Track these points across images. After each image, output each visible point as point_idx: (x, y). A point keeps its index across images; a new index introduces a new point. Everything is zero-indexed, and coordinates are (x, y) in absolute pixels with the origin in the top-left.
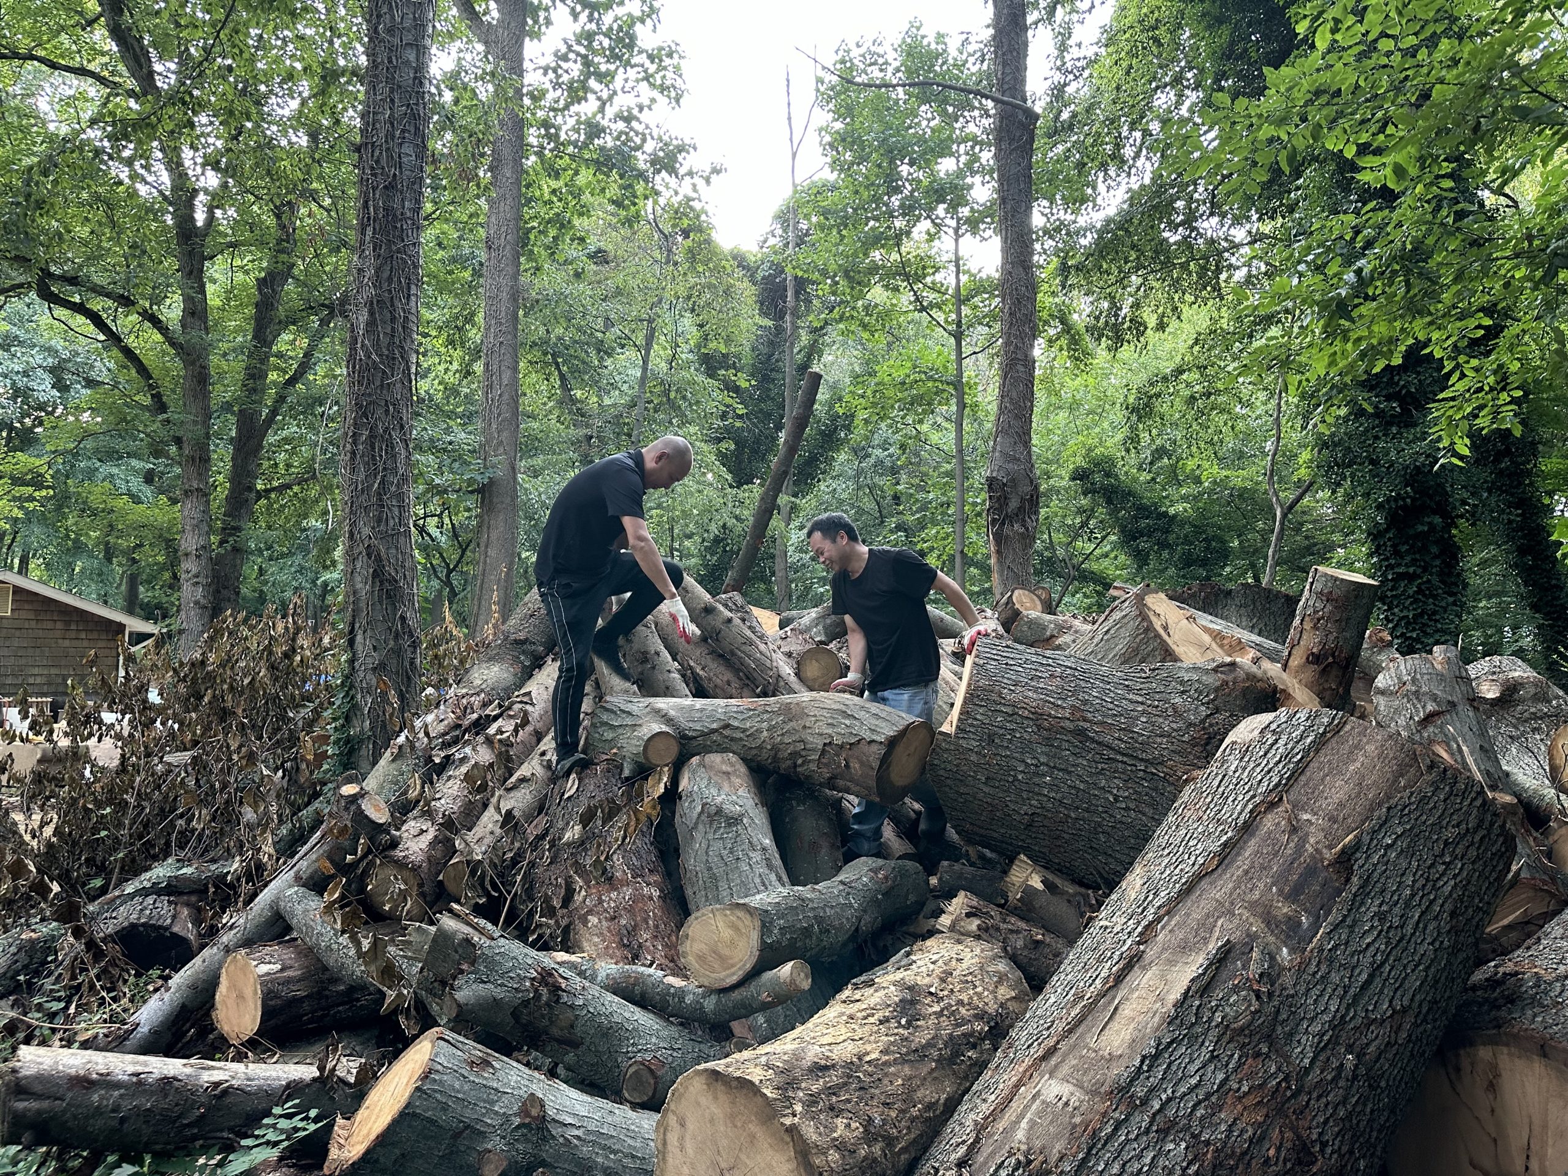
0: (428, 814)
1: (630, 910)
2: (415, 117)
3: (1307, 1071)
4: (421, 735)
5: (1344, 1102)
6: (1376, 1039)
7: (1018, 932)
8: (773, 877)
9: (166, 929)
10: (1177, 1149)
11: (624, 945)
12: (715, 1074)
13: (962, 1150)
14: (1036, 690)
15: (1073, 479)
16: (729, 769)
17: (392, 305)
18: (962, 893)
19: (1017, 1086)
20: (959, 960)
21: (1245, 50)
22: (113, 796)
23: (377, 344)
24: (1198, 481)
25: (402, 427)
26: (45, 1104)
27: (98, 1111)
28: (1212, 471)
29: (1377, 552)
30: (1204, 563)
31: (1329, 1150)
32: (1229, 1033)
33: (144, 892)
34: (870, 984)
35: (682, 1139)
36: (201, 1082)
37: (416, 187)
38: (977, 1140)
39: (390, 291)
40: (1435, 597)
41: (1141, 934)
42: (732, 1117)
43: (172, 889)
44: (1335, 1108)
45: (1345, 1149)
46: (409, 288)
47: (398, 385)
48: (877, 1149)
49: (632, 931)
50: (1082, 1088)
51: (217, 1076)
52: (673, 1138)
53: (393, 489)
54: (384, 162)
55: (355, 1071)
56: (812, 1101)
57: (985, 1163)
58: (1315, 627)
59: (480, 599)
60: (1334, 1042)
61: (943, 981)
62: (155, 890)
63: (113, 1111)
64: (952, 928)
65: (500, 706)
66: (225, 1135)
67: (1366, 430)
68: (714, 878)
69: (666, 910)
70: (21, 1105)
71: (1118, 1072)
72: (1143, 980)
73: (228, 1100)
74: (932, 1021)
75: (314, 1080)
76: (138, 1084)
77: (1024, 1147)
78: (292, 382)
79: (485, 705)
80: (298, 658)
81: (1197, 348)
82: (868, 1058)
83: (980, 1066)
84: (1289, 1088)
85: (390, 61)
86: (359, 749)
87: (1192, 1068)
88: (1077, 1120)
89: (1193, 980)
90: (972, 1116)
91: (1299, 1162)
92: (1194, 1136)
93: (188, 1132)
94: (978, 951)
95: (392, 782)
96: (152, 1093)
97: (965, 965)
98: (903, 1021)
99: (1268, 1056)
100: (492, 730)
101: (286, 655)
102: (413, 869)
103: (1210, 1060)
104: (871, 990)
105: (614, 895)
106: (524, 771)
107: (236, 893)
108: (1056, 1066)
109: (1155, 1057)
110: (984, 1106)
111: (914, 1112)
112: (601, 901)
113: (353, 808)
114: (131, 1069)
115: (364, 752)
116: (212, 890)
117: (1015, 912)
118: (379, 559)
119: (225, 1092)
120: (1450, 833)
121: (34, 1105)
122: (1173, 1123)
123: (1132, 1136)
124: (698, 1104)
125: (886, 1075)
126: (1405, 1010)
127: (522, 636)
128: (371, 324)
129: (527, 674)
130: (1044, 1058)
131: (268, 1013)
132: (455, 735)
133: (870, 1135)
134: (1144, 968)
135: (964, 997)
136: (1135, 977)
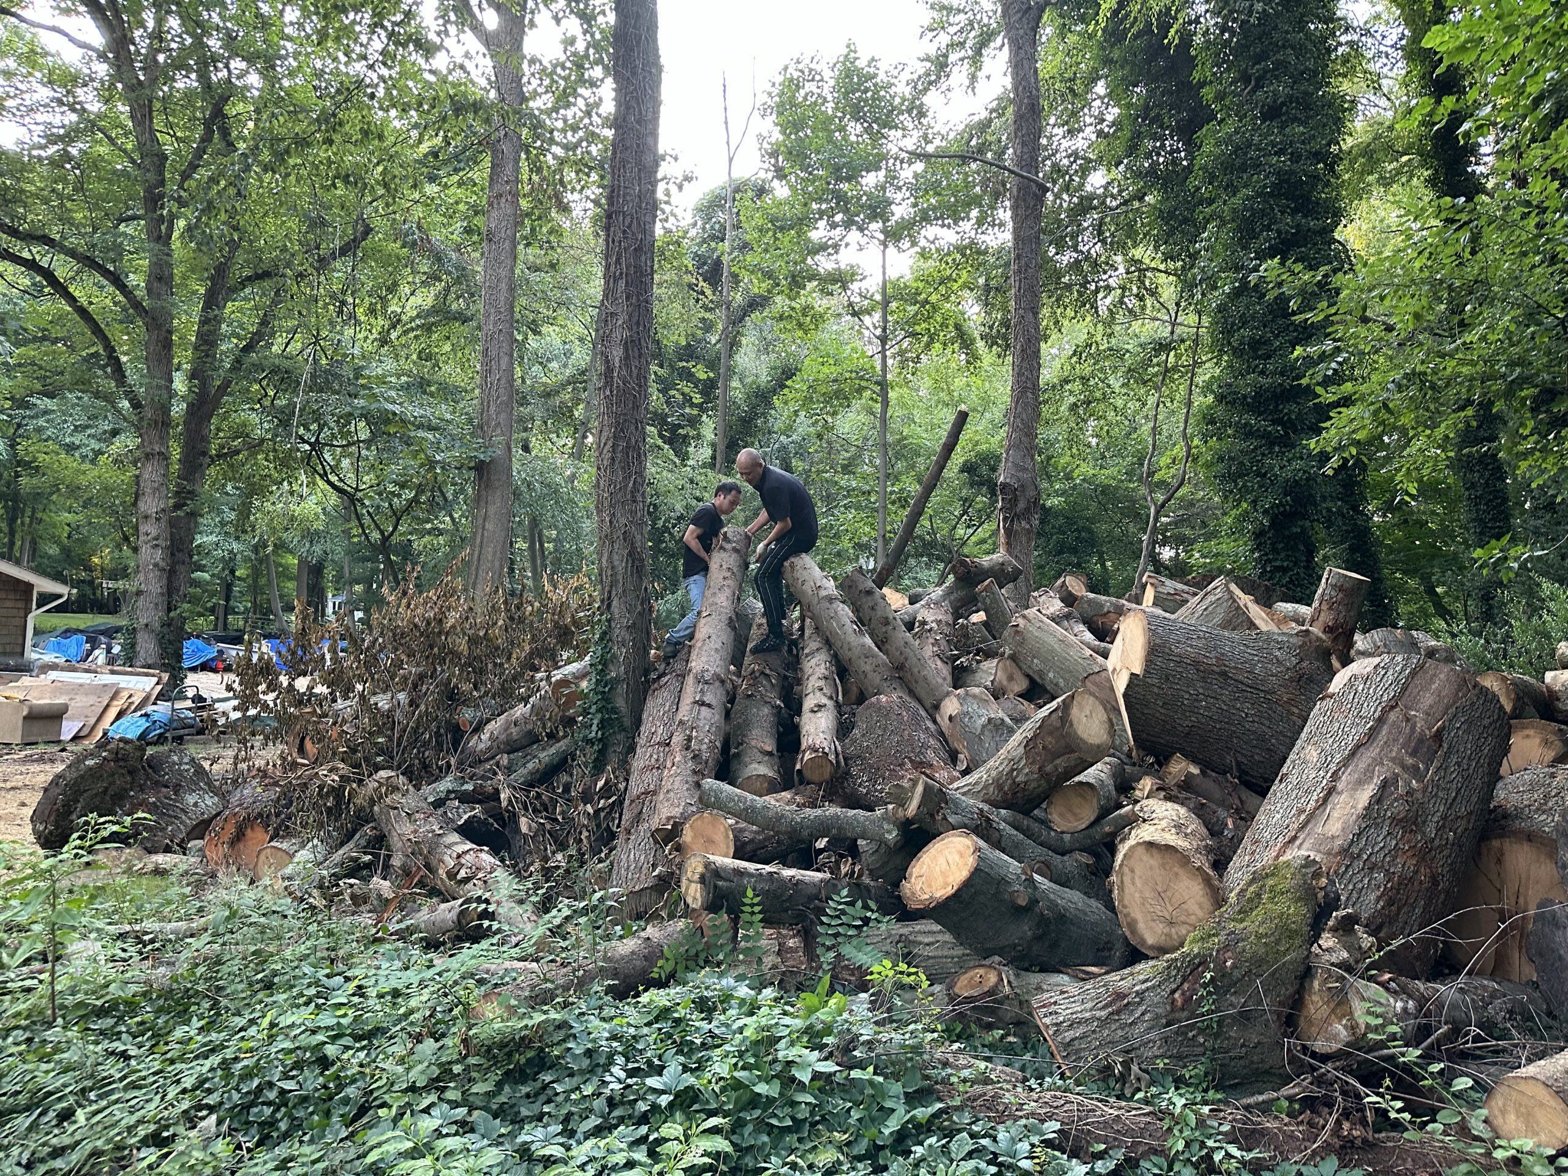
3: (1434, 839)
5: (1451, 855)
6: (1461, 825)
7: (1189, 799)
10: (1379, 877)
14: (1191, 646)
18: (1146, 777)
31: (1445, 879)
32: (1396, 821)
41: (1331, 777)
42: (1163, 866)
44: (1448, 858)
50: (1321, 851)
58: (1330, 608)
60: (1443, 826)
64: (1148, 797)
71: (1340, 842)
72: (1341, 799)
84: (1426, 848)
87: (1379, 839)
89: (1371, 797)
91: (1434, 883)
92: (1386, 870)
99: (1415, 832)
103: (1388, 835)
109: (1359, 835)
122: (1376, 864)
123: (1356, 872)
130: (1290, 842)
134: (1338, 794)
136: (1334, 798)
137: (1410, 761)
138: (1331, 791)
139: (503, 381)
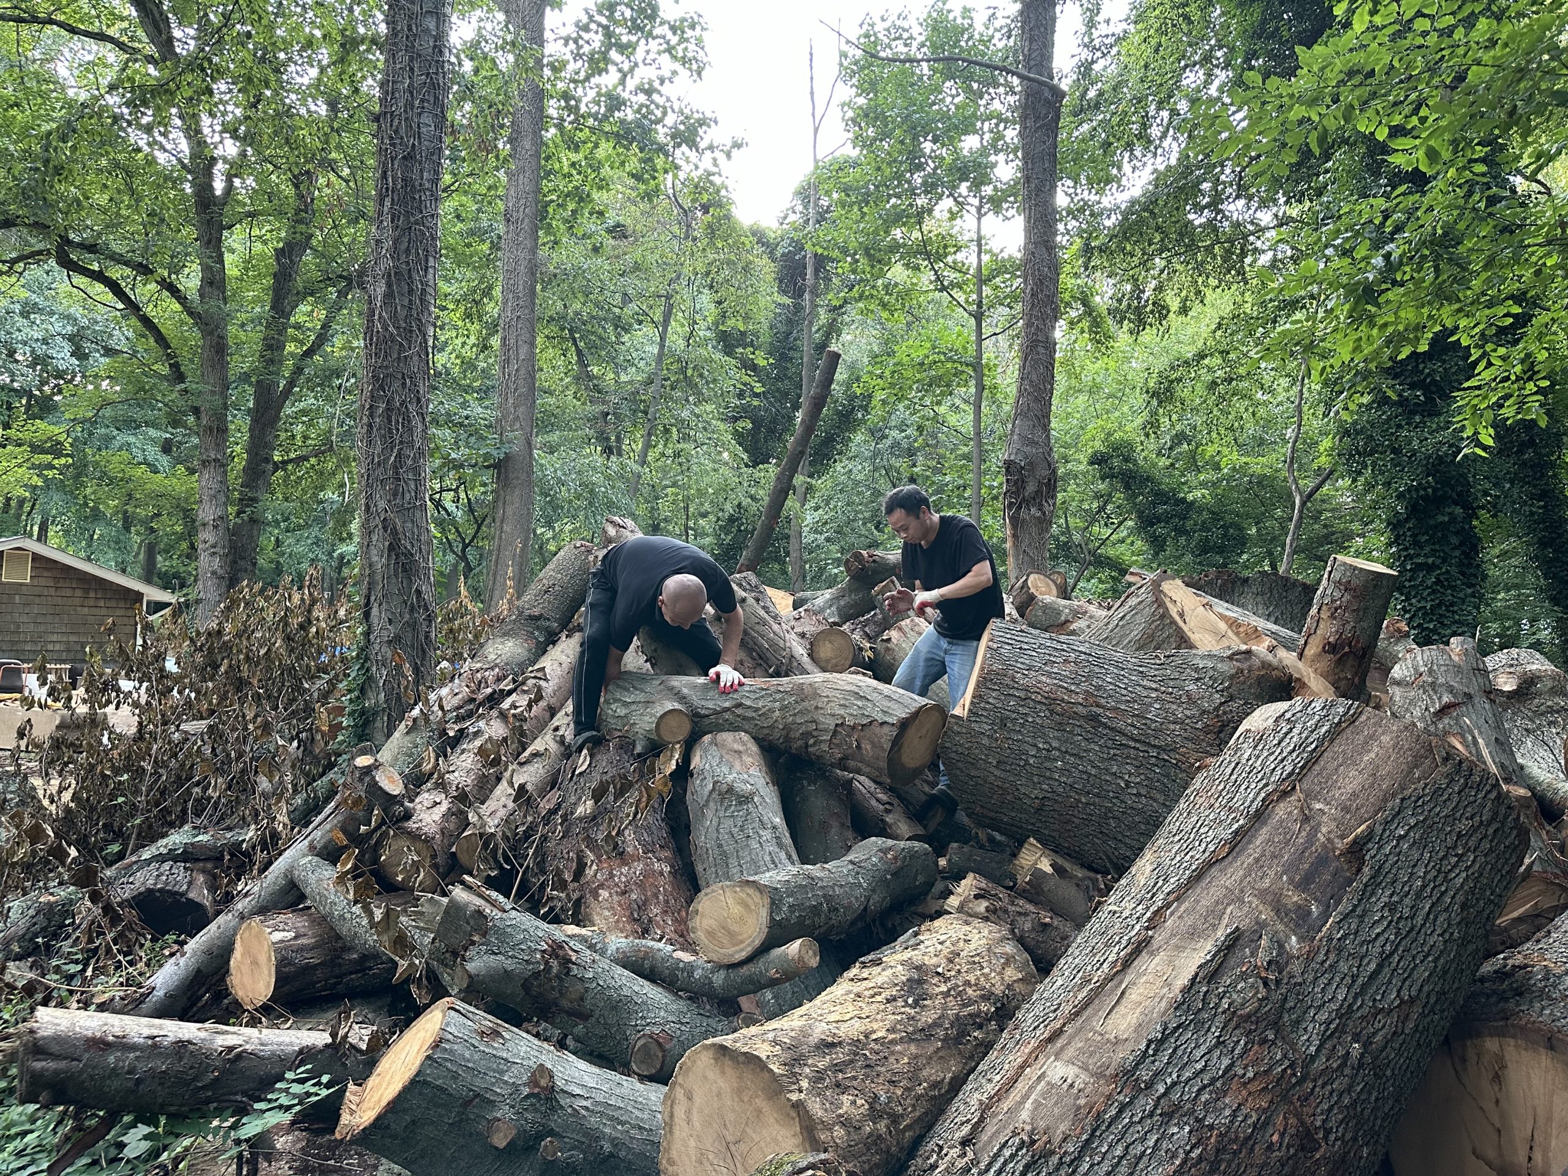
0: (442, 786)
1: (641, 885)
2: (435, 86)
3: (1313, 1058)
4: (436, 708)
5: (1349, 1090)
6: (1382, 1029)
7: (1026, 914)
8: (783, 855)
9: (182, 894)
10: (1180, 1132)
11: (635, 920)
12: (723, 1048)
13: (966, 1129)
14: (1049, 674)
15: (1091, 463)
16: (741, 748)
17: (410, 277)
18: (971, 876)
19: (1023, 1067)
20: (967, 941)
21: (1277, 29)
22: (130, 763)
23: (394, 316)
24: (1217, 467)
25: (419, 400)
26: (62, 1065)
27: (114, 1072)
28: (1231, 458)
29: (1396, 542)
30: (1221, 550)
31: (1332, 1137)
32: (1235, 1019)
33: (160, 858)
34: (878, 962)
35: (688, 1112)
36: (215, 1046)
37: (435, 157)
38: (982, 1120)
39: (408, 263)
40: (1453, 588)
41: (1149, 920)
42: (739, 1092)
43: (188, 856)
44: (1340, 1096)
45: (1348, 1136)
46: (427, 261)
47: (416, 358)
48: (882, 1126)
49: (643, 906)
50: (1087, 1070)
51: (231, 1040)
52: (680, 1112)
53: (410, 462)
54: (402, 132)
55: (366, 1038)
56: (818, 1077)
57: (990, 1141)
58: (1332, 617)
59: (495, 575)
60: (1341, 1030)
61: (951, 961)
62: (172, 856)
63: (129, 1072)
64: (960, 909)
65: (514, 681)
66: (239, 1098)
67: (1389, 419)
68: (724, 854)
69: (675, 884)
70: (38, 1065)
71: (1124, 1055)
72: (1150, 965)
73: (242, 1064)
74: (939, 1000)
75: (327, 1046)
76: (153, 1046)
77: (1028, 1128)
78: (309, 353)
79: (499, 680)
80: (314, 630)
81: (1219, 333)
82: (874, 1036)
83: (987, 1047)
84: (1294, 1074)
85: (410, 29)
86: (374, 721)
87: (1198, 1053)
88: (1082, 1102)
89: (1200, 967)
90: (977, 1095)
91: (1303, 1148)
92: (1197, 1120)
93: (203, 1095)
94: (986, 932)
95: (406, 754)
96: (167, 1056)
97: (973, 946)
98: (910, 1001)
99: (1274, 1043)
100: (506, 705)
101: (302, 627)
102: (426, 841)
103: (1216, 1046)
104: (879, 969)
105: (625, 870)
106: (538, 745)
107: (251, 861)
108: (1062, 1049)
109: (1161, 1041)
110: (989, 1086)
111: (920, 1090)
112: (612, 876)
113: (367, 779)
114: (146, 1032)
115: (378, 724)
116: (227, 857)
117: (1024, 894)
118: (395, 533)
119: (239, 1056)
120: (1463, 826)
121: (51, 1065)
122: (1178, 1107)
123: (1136, 1119)
124: (705, 1077)
125: (892, 1053)
126: (1412, 1000)
127: (536, 612)
128: (389, 295)
129: (541, 650)
130: (1050, 1040)
131: (282, 979)
132: (470, 709)
133: (875, 1112)
134: (1152, 954)
135: (972, 978)
136: (1144, 963)
137: (1294, 898)
138: (1140, 947)
139: (522, 371)
